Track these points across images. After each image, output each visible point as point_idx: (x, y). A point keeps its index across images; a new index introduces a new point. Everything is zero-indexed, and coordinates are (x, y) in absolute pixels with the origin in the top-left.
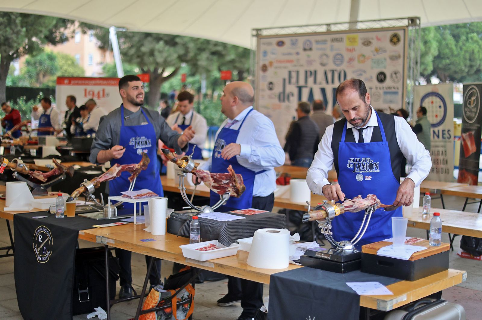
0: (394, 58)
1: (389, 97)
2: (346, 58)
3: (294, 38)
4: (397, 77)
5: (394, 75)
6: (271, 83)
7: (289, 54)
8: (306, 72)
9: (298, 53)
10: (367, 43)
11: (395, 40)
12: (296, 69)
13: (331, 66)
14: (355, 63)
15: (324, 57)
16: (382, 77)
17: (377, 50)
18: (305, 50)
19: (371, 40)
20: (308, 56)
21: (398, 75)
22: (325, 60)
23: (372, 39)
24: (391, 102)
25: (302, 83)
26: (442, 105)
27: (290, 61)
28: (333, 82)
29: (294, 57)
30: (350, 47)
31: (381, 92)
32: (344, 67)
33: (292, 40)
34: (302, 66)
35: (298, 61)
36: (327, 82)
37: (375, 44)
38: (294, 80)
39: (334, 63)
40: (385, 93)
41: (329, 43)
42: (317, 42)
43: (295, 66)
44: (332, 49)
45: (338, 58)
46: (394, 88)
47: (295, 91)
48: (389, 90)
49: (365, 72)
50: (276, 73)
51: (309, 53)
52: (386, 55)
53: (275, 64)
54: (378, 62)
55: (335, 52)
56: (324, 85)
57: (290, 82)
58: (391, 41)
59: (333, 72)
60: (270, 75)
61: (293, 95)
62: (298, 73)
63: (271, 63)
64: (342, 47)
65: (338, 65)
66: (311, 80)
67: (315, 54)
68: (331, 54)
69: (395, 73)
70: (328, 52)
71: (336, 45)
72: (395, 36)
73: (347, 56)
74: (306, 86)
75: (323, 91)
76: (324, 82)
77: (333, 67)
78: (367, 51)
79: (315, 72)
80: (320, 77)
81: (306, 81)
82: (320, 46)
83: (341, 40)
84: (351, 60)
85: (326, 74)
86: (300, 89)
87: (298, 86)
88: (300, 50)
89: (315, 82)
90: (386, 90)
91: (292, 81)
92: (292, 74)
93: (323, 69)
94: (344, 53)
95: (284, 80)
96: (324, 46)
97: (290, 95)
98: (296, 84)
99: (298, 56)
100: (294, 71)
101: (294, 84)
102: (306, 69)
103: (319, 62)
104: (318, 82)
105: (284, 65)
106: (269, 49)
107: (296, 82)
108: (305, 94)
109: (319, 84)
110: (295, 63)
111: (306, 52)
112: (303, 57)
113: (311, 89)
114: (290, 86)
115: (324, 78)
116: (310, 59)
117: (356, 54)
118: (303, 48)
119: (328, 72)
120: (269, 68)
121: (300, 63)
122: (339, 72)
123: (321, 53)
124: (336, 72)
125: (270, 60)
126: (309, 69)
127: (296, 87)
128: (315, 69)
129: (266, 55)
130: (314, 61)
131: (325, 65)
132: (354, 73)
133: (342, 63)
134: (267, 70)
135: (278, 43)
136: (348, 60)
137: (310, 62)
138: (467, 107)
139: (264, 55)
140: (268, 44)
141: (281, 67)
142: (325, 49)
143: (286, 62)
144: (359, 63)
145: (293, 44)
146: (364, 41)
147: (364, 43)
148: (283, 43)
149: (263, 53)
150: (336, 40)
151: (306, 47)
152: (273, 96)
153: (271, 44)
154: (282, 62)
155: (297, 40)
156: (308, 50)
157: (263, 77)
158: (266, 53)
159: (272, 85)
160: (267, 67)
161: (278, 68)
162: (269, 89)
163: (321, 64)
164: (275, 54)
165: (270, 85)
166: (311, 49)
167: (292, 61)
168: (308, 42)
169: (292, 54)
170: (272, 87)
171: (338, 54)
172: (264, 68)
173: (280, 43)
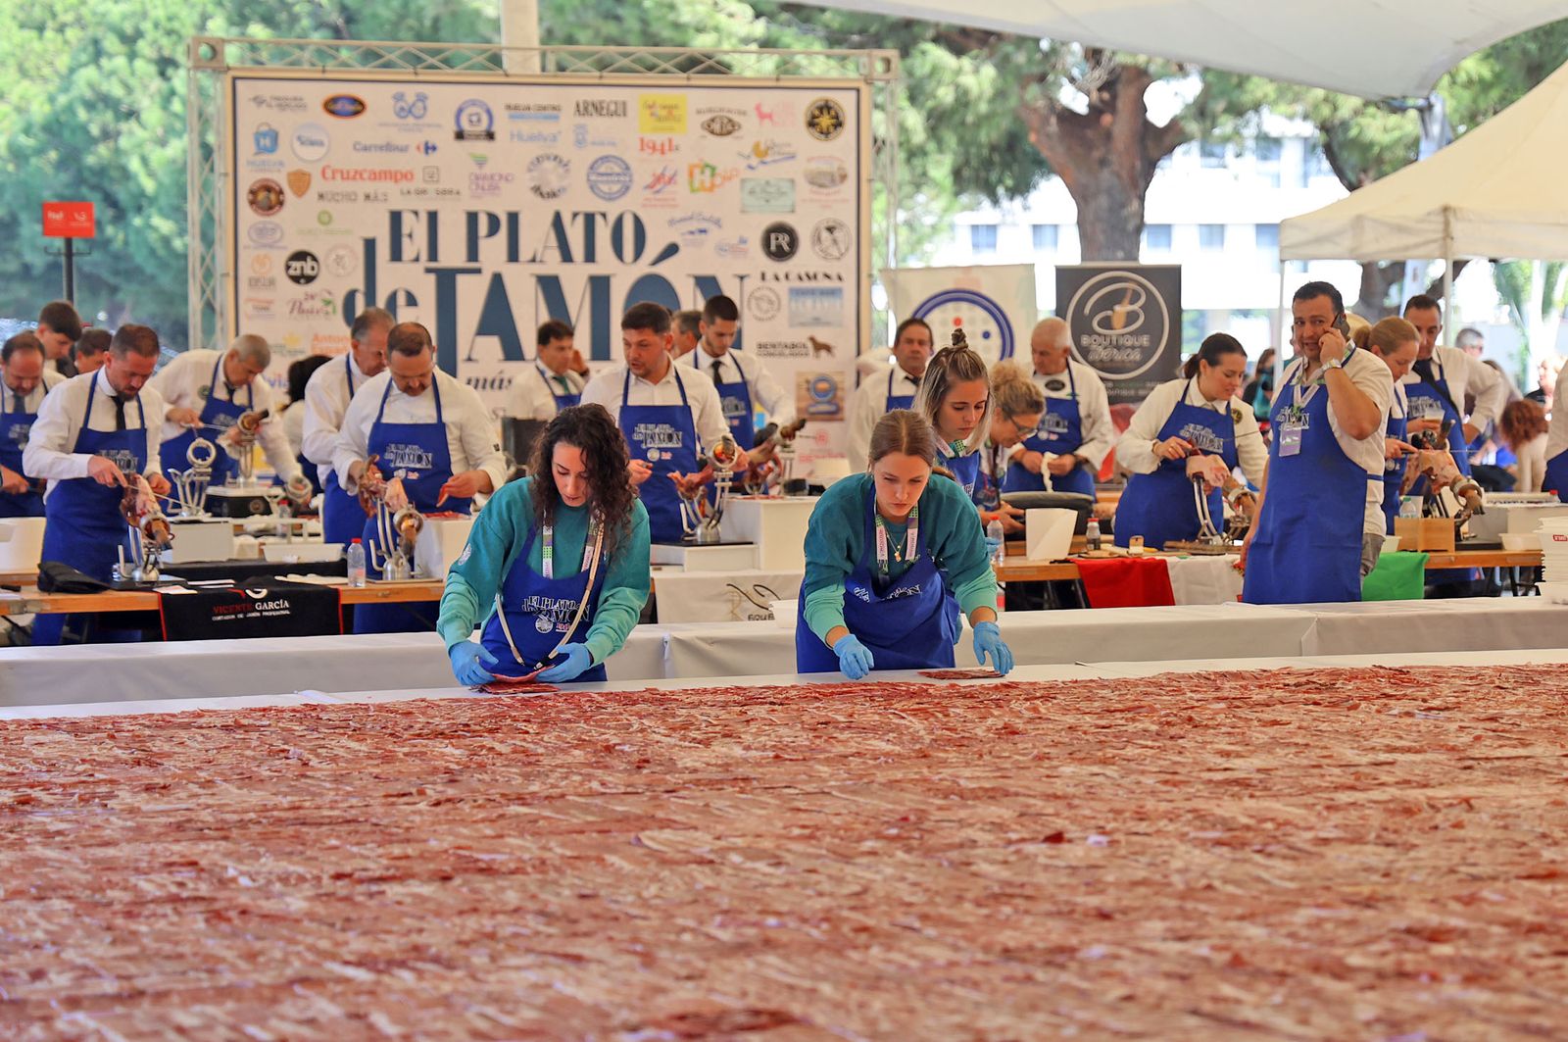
0: (822, 181)
1: (809, 306)
2: (644, 173)
3: (410, 92)
4: (835, 242)
5: (825, 235)
6: (301, 256)
7: (389, 147)
8: (472, 218)
9: (429, 148)
10: (723, 127)
11: (825, 121)
12: (424, 206)
13: (577, 200)
14: (678, 191)
15: (548, 165)
16: (784, 240)
17: (761, 152)
18: (460, 135)
19: (736, 118)
20: (480, 160)
21: (837, 234)
22: (552, 178)
23: (744, 113)
24: (817, 321)
25: (453, 253)
26: (993, 328)
27: (395, 176)
28: (590, 256)
29: (415, 161)
30: (659, 138)
31: (782, 288)
32: (630, 204)
33: (399, 97)
34: (448, 193)
35: (432, 175)
36: (567, 257)
37: (752, 131)
38: (415, 243)
39: (593, 188)
40: (797, 293)
41: (568, 120)
42: (514, 110)
43: (422, 193)
44: (580, 142)
45: (611, 172)
46: (827, 276)
47: (427, 289)
48: (807, 284)
49: (717, 223)
51: (482, 147)
52: (796, 169)
53: (317, 185)
54: (767, 192)
55: (591, 153)
56: (553, 265)
57: (396, 255)
58: (812, 124)
59: (590, 219)
60: (295, 224)
61: (412, 301)
62: (433, 217)
63: (301, 182)
64: (622, 136)
65: (610, 197)
66: (492, 250)
67: (508, 155)
68: (581, 160)
69: (830, 230)
70: (565, 148)
71: (596, 124)
72: (826, 107)
73: (644, 169)
74: (471, 267)
75: (550, 287)
76: (555, 255)
77: (594, 205)
79: (513, 218)
80: (535, 235)
81: (473, 253)
82: (526, 127)
83: (620, 110)
84: (660, 181)
85: (558, 223)
86: (446, 281)
87: (435, 267)
88: (444, 137)
89: (513, 255)
90: (797, 284)
91: (408, 249)
92: (408, 222)
93: (547, 210)
94: (632, 156)
95: (370, 245)
96: (547, 128)
97: (401, 299)
98: (424, 262)
99: (433, 159)
100: (416, 213)
101: (417, 259)
102: (473, 208)
103: (526, 181)
104: (525, 253)
105: (369, 187)
106: (285, 123)
107: (424, 256)
108: (471, 296)
109: (533, 260)
110: (418, 183)
111: (465, 144)
112: (456, 159)
113: (497, 280)
114: (397, 265)
115: (553, 241)
116: (487, 170)
117: (679, 162)
118: (452, 128)
119: (566, 219)
120: (289, 196)
121: (441, 187)
122: (612, 219)
123: (535, 149)
124: (599, 219)
125: (295, 166)
126: (483, 206)
127: (429, 271)
128: (513, 209)
129: (274, 147)
130: (506, 178)
131: (553, 195)
132: (672, 222)
133: (626, 189)
134: (281, 203)
135: (332, 106)
136: (649, 180)
137: (487, 183)
138: (1092, 332)
139: (266, 142)
140: (283, 104)
141: (350, 197)
142: (554, 138)
143: (375, 176)
144: (693, 191)
145: (405, 112)
146: (707, 117)
147: (708, 127)
148: (357, 107)
149: (258, 136)
150: (598, 108)
151: (466, 126)
152: (318, 304)
153: (298, 104)
154: (358, 175)
155: (422, 98)
156: (477, 137)
157: (261, 231)
158: (275, 137)
159: (310, 262)
160: (281, 192)
161: (335, 197)
162: (296, 279)
163: (537, 190)
164: (321, 144)
165: (296, 264)
166: (490, 136)
167: (407, 176)
168: (474, 109)
169: (403, 149)
170: (308, 272)
171: (605, 159)
172: (262, 196)
173: (338, 107)
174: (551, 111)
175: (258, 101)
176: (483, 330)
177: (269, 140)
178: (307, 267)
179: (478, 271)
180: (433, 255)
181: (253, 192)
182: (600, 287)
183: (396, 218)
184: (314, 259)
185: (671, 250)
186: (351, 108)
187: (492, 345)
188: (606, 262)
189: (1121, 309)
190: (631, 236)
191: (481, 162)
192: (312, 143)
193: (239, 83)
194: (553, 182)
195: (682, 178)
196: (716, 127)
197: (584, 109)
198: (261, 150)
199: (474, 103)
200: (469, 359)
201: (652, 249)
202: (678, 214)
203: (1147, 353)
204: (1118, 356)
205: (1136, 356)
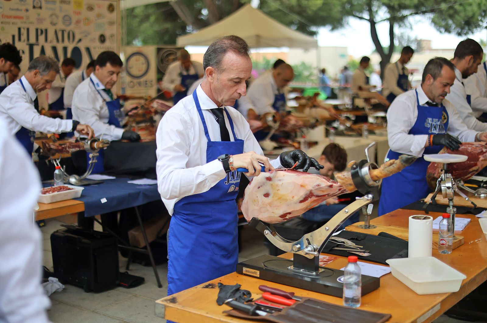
0: (110, 24)
2: (74, 20)
4: (112, 40)
7: (18, 10)
8: (37, 30)
10: (90, 9)
11: (111, 9)
12: (26, 26)
13: (60, 26)
15: (54, 17)
16: (103, 39)
17: (98, 16)
18: (34, 7)
19: (93, 7)
20: (39, 15)
21: (113, 38)
25: (33, 40)
26: (145, 62)
27: (19, 18)
28: (63, 41)
29: (23, 14)
30: (77, 11)
32: (71, 28)
34: (31, 23)
35: (28, 18)
36: (58, 41)
37: (97, 10)
38: (24, 37)
39: (64, 23)
41: (58, 5)
43: (25, 23)
44: (61, 10)
45: (67, 19)
46: (111, 48)
47: (27, 49)
49: (89, 33)
50: (3, 28)
51: (39, 11)
52: (105, 21)
54: (99, 26)
55: (63, 14)
56: (55, 43)
57: (20, 39)
59: (63, 31)
61: (23, 52)
62: (28, 30)
64: (70, 9)
65: (67, 26)
66: (42, 38)
67: (45, 13)
68: (61, 15)
69: (111, 37)
70: (57, 12)
71: (64, 6)
72: (111, 5)
73: (74, 18)
74: (37, 43)
75: (54, 49)
76: (55, 41)
77: (62, 27)
78: (91, 15)
79: (46, 30)
80: (51, 35)
81: (37, 40)
82: (49, 6)
83: (69, 3)
84: (78, 22)
85: (56, 32)
86: (31, 47)
87: (29, 43)
88: (30, 8)
89: (46, 40)
91: (22, 38)
92: (22, 30)
93: (54, 28)
94: (72, 15)
95: (13, 37)
98: (26, 41)
99: (28, 13)
100: (24, 29)
101: (24, 41)
102: (37, 27)
105: (12, 20)
107: (26, 39)
109: (50, 42)
110: (24, 20)
111: (35, 10)
112: (33, 13)
113: (43, 47)
114: (19, 42)
115: (55, 37)
116: (40, 17)
117: (81, 17)
118: (32, 5)
119: (58, 31)
121: (30, 21)
122: (68, 31)
123: (51, 12)
124: (65, 32)
126: (40, 27)
128: (46, 28)
130: (45, 20)
131: (55, 25)
132: (81, 33)
133: (70, 24)
136: (75, 22)
137: (40, 21)
141: (9, 23)
142: (55, 10)
144: (85, 25)
145: (21, 1)
146: (87, 6)
147: (88, 9)
151: (35, 5)
154: (10, 17)
156: (38, 8)
161: (5, 23)
163: (51, 23)
164: (2, 8)
166: (41, 8)
167: (22, 18)
168: (37, 1)
169: (21, 10)
171: (66, 16)
174: (54, 3)
180: (28, 39)
182: (65, 49)
185: (80, 40)
188: (66, 43)
190: (72, 36)
194: (55, 21)
195: (82, 22)
197: (61, 2)
201: (77, 39)
202: (81, 31)
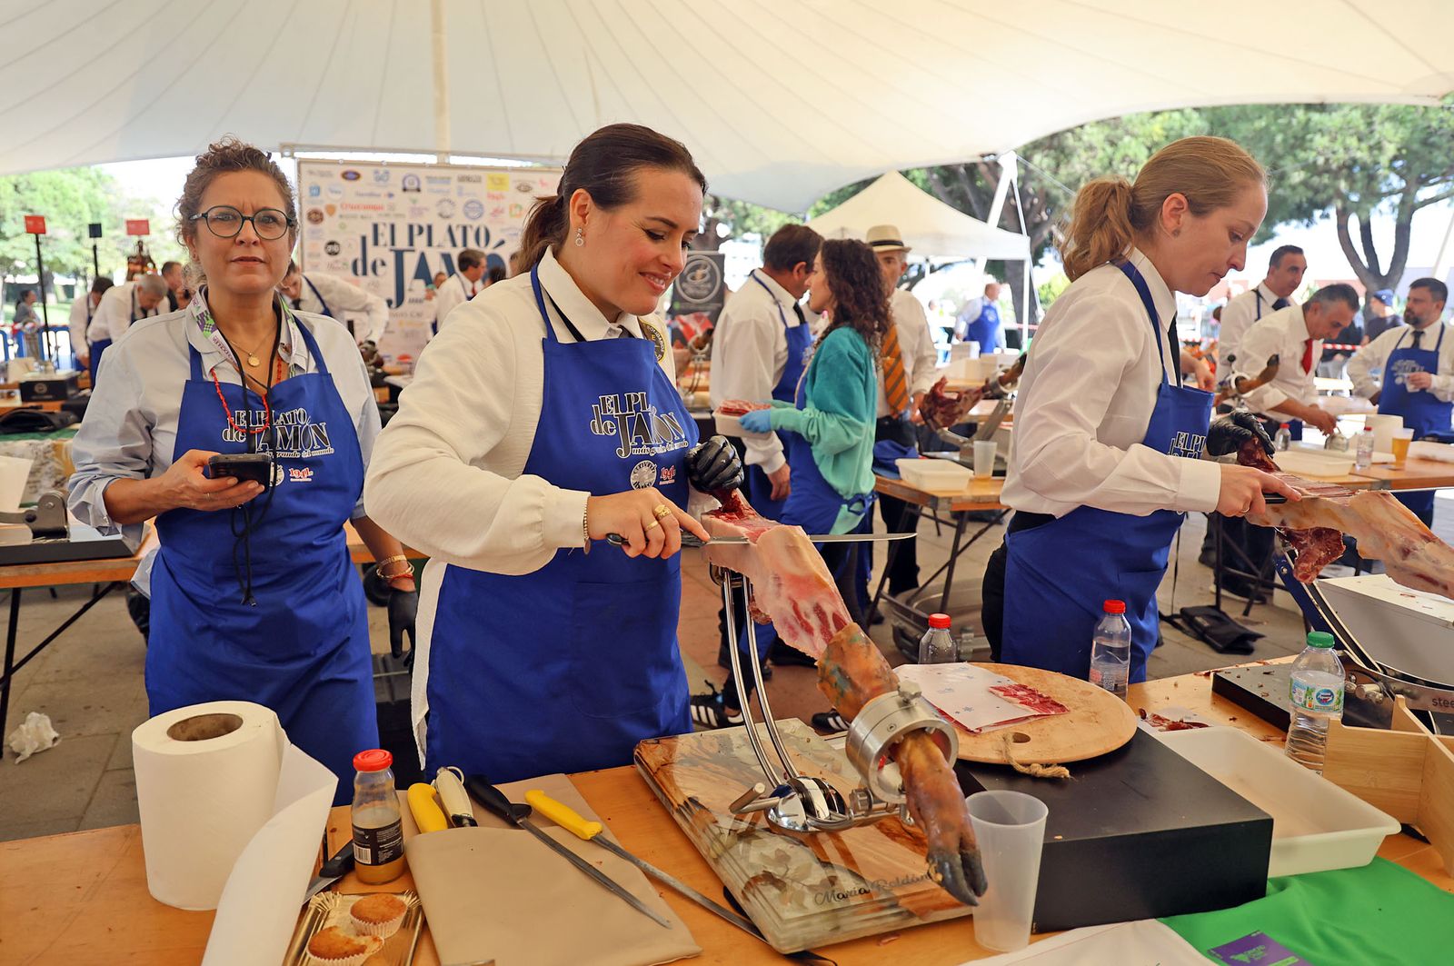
2: (488, 209)
3: (381, 170)
6: (332, 243)
7: (371, 195)
8: (411, 227)
9: (391, 195)
10: (525, 188)
12: (389, 221)
13: (459, 220)
14: (506, 216)
15: (446, 204)
18: (405, 190)
19: (531, 185)
22: (447, 210)
23: (534, 182)
25: (402, 242)
27: (375, 208)
29: (384, 201)
30: (496, 193)
32: (483, 222)
33: (376, 172)
34: (401, 216)
35: (392, 207)
36: (454, 245)
38: (385, 239)
39: (466, 214)
41: (454, 184)
42: (430, 179)
43: (387, 215)
44: (460, 194)
45: (474, 207)
47: (390, 259)
50: (343, 227)
51: (415, 195)
53: (339, 211)
55: (465, 199)
56: (448, 248)
57: (376, 243)
59: (465, 229)
60: (329, 229)
61: (383, 264)
62: (393, 227)
63: (331, 210)
64: (480, 191)
65: (474, 219)
66: (421, 241)
67: (425, 199)
68: (460, 202)
70: (453, 196)
71: (468, 186)
73: (489, 206)
74: (411, 249)
76: (449, 244)
77: (466, 222)
78: (525, 200)
79: (430, 228)
80: (440, 235)
81: (411, 243)
82: (436, 186)
83: (478, 180)
84: (497, 212)
85: (450, 230)
86: (399, 255)
87: (394, 249)
88: (398, 191)
89: (430, 244)
91: (381, 240)
92: (381, 229)
93: (445, 224)
94: (484, 201)
95: (364, 239)
96: (445, 187)
97: (379, 263)
98: (389, 246)
99: (393, 200)
100: (385, 224)
101: (385, 245)
102: (411, 222)
103: (435, 211)
104: (435, 242)
105: (362, 212)
106: (324, 183)
107: (389, 242)
108: (411, 263)
109: (439, 246)
110: (386, 210)
111: (407, 195)
112: (403, 202)
113: (423, 256)
114: (376, 248)
115: (448, 237)
116: (418, 205)
117: (505, 204)
118: (400, 186)
119: (454, 228)
120: (326, 216)
121: (397, 212)
122: (475, 228)
123: (439, 197)
124: (469, 229)
125: (328, 202)
126: (416, 222)
127: (391, 250)
128: (430, 223)
129: (318, 194)
130: (426, 209)
131: (448, 217)
132: (503, 230)
133: (480, 216)
134: (322, 219)
135: (345, 176)
136: (491, 211)
137: (418, 211)
138: (686, 282)
139: (315, 191)
140: (322, 174)
141: (354, 217)
142: (448, 192)
143: (366, 207)
144: (512, 216)
145: (379, 179)
146: (518, 184)
147: (519, 188)
148: (357, 176)
149: (311, 189)
150: (468, 179)
151: (407, 186)
152: (340, 265)
153: (329, 174)
154: (357, 207)
155: (387, 173)
156: (412, 190)
157: (313, 232)
158: (319, 189)
159: (336, 246)
160: (321, 214)
161: (347, 217)
162: (330, 254)
163: (441, 215)
164: (340, 192)
165: (330, 247)
166: (418, 190)
167: (380, 208)
168: (410, 178)
169: (379, 195)
170: (336, 250)
171: (472, 202)
172: (313, 216)
173: (349, 176)
174: (447, 180)
175: (311, 173)
176: (417, 276)
177: (316, 191)
178: (335, 248)
179: (413, 251)
180: (393, 244)
181: (309, 214)
183: (376, 227)
184: (338, 244)
185: (502, 243)
186: (354, 176)
187: (420, 283)
189: (700, 272)
190: (483, 235)
191: (414, 201)
192: (336, 192)
193: (303, 166)
194: (448, 211)
195: (507, 211)
196: (522, 188)
197: (462, 179)
198: (312, 195)
199: (410, 175)
200: (410, 290)
201: (493, 241)
202: (505, 227)
203: (710, 291)
204: (698, 292)
205: (705, 292)
